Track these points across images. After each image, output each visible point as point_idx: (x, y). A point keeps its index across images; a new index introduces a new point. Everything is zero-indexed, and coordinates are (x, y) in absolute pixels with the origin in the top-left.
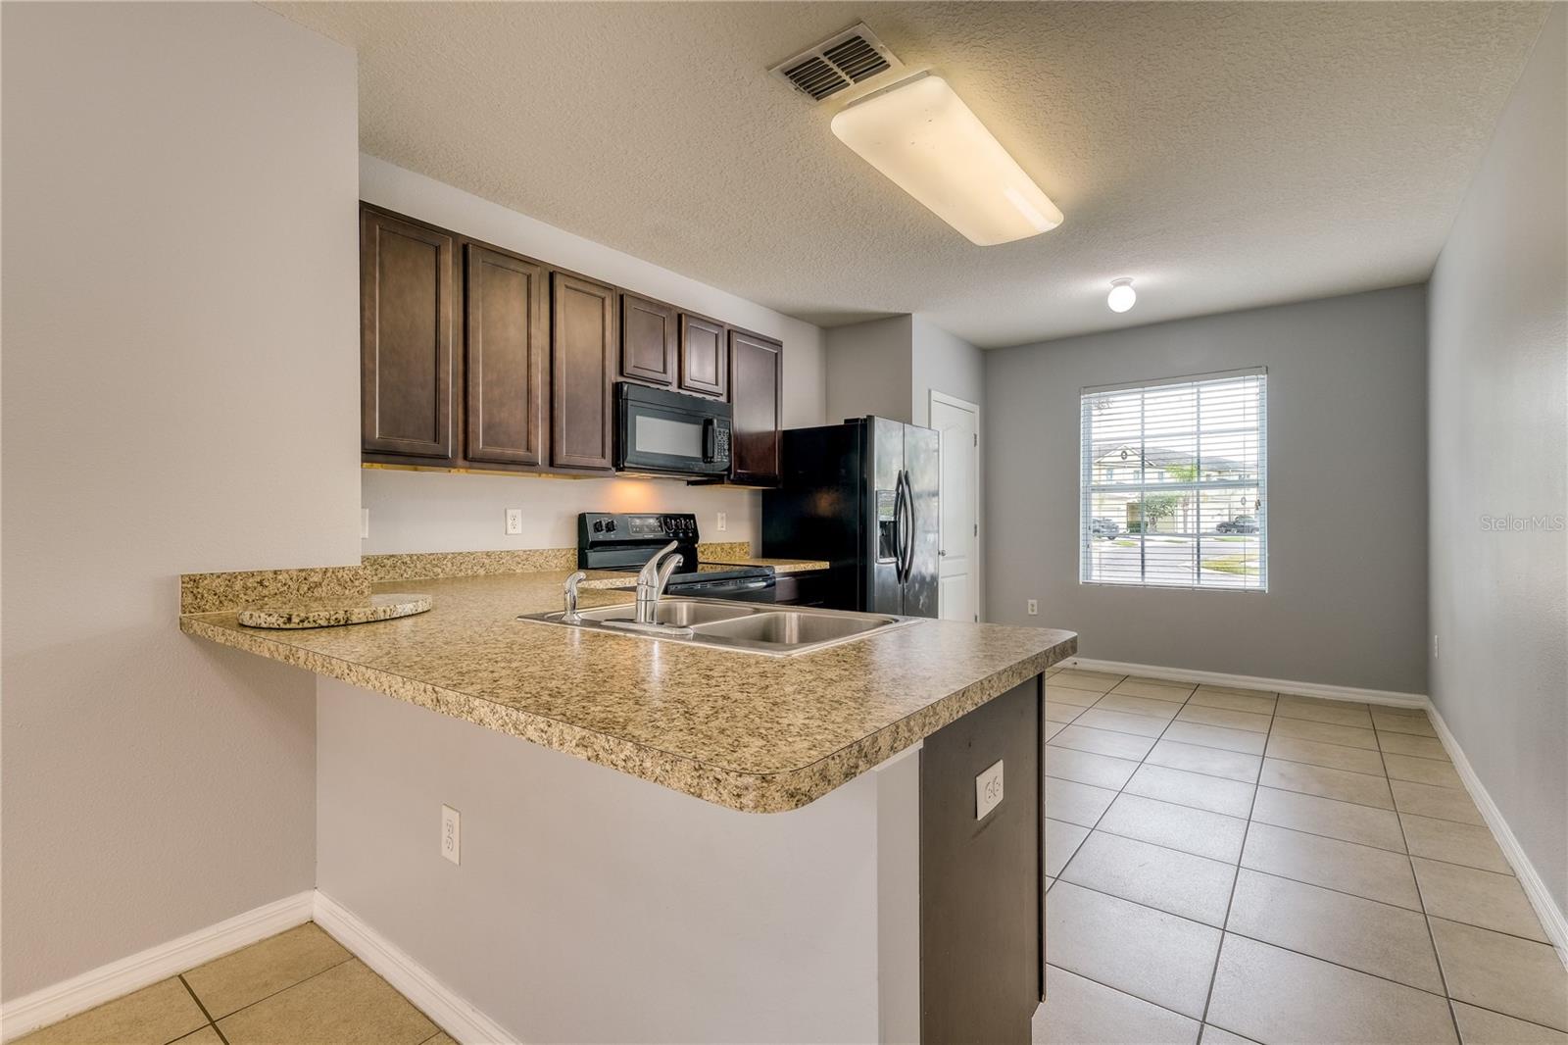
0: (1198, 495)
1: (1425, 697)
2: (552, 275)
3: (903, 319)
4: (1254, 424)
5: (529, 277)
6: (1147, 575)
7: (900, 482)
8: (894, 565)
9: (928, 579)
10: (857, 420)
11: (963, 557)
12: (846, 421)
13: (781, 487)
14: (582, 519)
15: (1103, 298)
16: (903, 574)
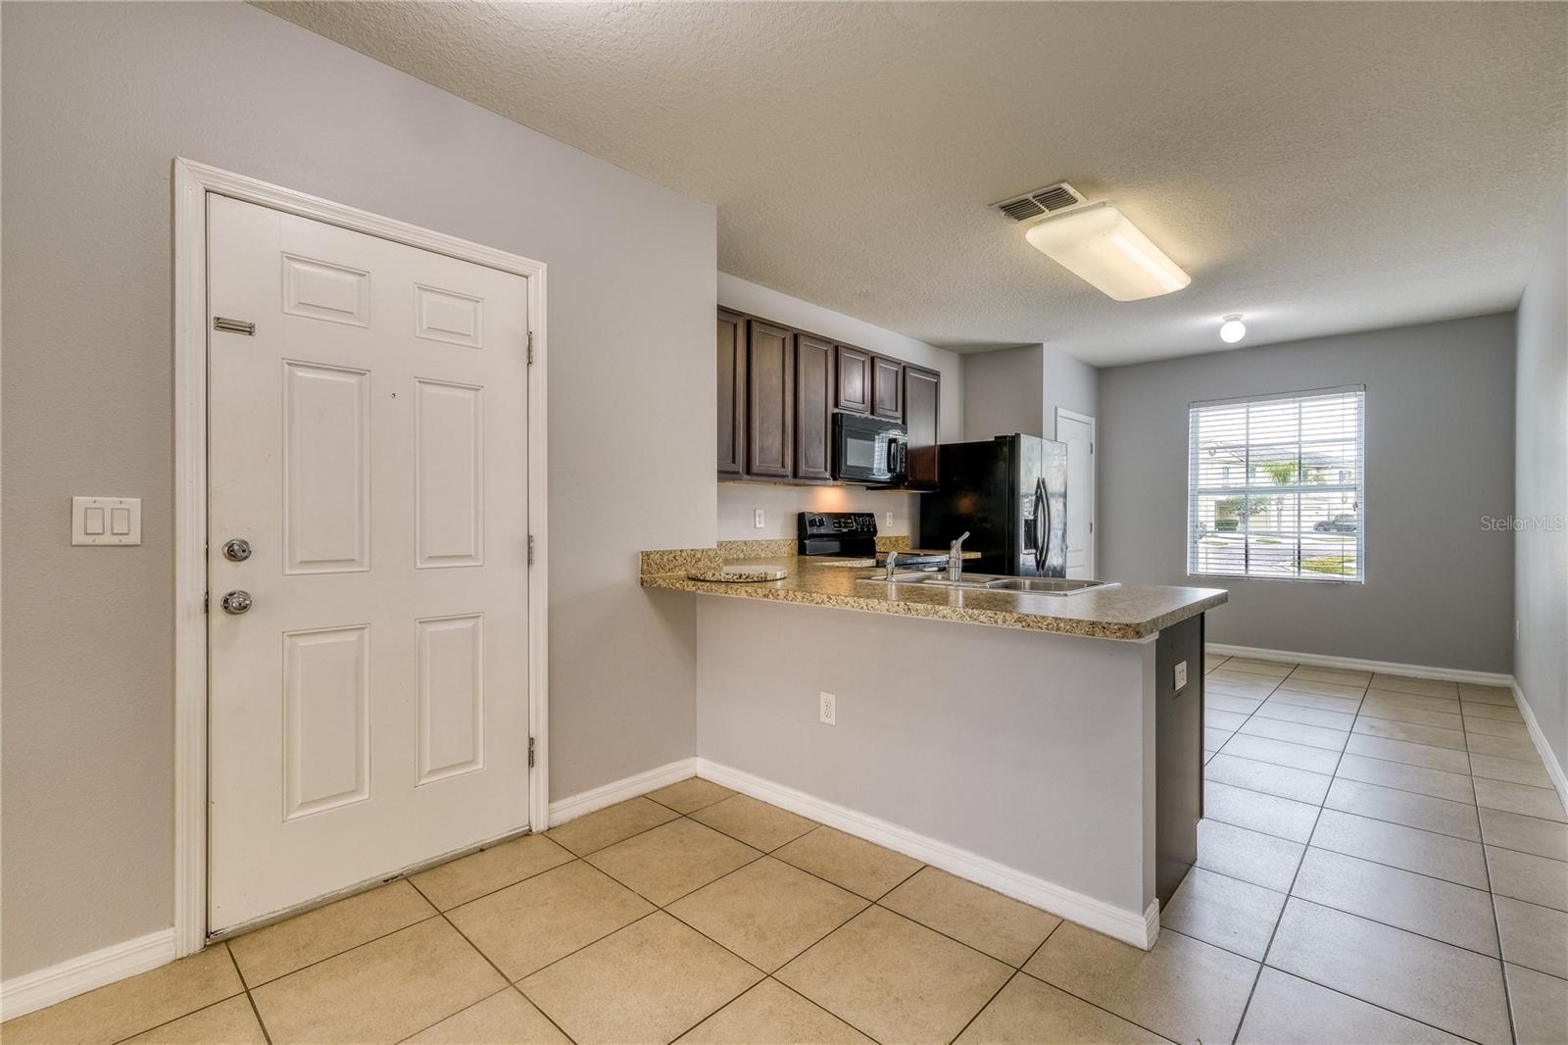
0: (1299, 499)
1: (1510, 677)
2: (797, 336)
3: (1035, 348)
4: (1353, 436)
5: (784, 339)
6: (1250, 568)
7: (1038, 487)
8: (1033, 556)
9: (1058, 568)
10: (1005, 437)
11: (1080, 550)
12: (996, 438)
13: (938, 490)
14: (801, 517)
15: (1218, 329)
16: (1040, 563)
